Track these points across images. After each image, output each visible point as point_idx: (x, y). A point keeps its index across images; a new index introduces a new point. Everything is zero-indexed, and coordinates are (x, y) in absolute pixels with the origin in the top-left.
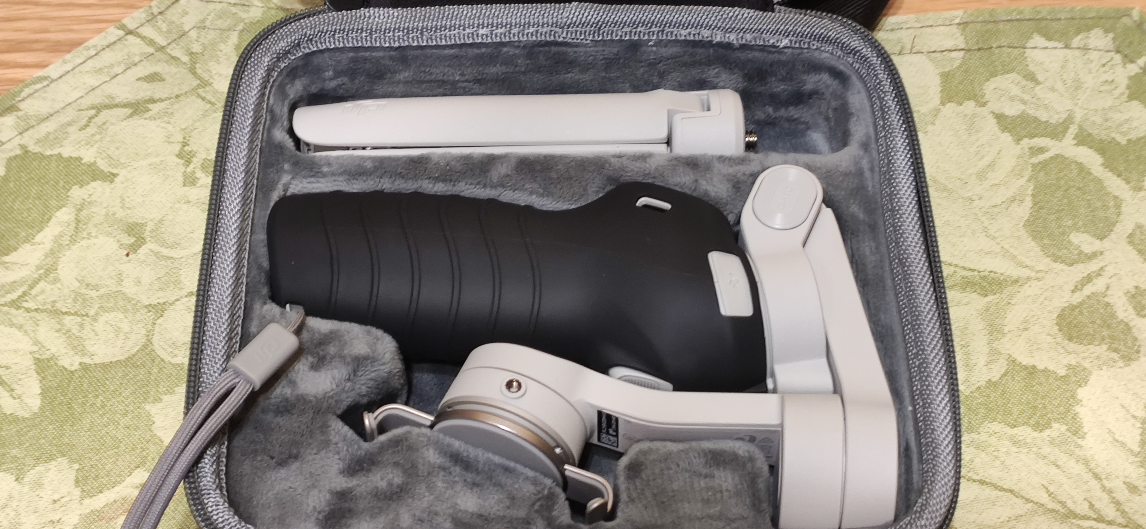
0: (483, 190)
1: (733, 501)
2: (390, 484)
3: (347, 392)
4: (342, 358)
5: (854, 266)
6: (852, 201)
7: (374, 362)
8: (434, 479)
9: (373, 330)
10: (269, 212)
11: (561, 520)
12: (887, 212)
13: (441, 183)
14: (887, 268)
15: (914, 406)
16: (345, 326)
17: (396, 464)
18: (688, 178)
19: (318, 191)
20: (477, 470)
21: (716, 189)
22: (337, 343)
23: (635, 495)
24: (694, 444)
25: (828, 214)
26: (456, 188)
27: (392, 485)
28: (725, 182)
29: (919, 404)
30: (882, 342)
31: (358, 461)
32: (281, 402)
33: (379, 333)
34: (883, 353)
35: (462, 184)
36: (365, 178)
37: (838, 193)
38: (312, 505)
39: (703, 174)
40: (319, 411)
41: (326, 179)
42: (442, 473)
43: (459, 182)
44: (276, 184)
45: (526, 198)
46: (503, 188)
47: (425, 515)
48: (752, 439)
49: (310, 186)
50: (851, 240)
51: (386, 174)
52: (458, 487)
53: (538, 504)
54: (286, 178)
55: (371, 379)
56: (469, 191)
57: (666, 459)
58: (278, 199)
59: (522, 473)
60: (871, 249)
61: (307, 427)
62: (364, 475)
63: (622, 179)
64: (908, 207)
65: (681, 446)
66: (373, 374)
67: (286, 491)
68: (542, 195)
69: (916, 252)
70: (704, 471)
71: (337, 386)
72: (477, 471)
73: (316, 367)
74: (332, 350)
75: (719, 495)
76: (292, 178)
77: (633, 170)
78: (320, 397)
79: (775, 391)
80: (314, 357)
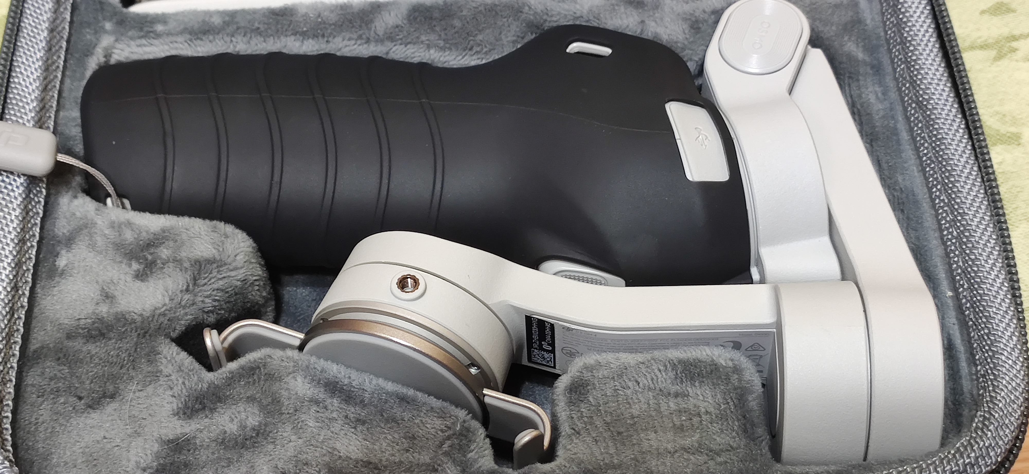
0: (365, 46)
1: (716, 427)
2: (243, 427)
3: (184, 307)
4: (178, 261)
5: (857, 117)
6: (846, 38)
7: (221, 266)
8: (303, 417)
9: (221, 225)
10: (84, 82)
11: (480, 464)
12: (895, 46)
13: (310, 40)
14: (900, 118)
15: (955, 290)
16: (185, 221)
17: (251, 399)
18: (631, 20)
19: (151, 57)
20: (362, 401)
21: (668, 31)
22: (171, 244)
23: (580, 425)
24: (657, 354)
25: (817, 55)
26: (331, 44)
27: (245, 427)
28: (680, 22)
29: (962, 286)
30: (902, 211)
31: (197, 398)
32: (94, 323)
33: (230, 229)
34: (905, 225)
35: (338, 40)
36: (211, 37)
37: (828, 28)
38: (133, 459)
39: (651, 14)
40: (146, 333)
41: (161, 40)
42: (315, 408)
43: (334, 37)
44: (94, 47)
45: (422, 54)
46: (392, 42)
47: (291, 466)
48: (737, 346)
49: (140, 50)
50: (849, 85)
51: (239, 31)
52: (337, 427)
53: (448, 443)
54: (106, 41)
55: (218, 289)
56: (347, 49)
57: (620, 376)
58: (97, 67)
59: (424, 404)
60: (877, 95)
61: (130, 355)
62: (207, 417)
63: (547, 24)
64: (924, 35)
65: (640, 357)
66: (221, 283)
67: (98, 442)
68: (443, 49)
69: (940, 91)
70: (674, 389)
71: (171, 300)
72: (363, 404)
73: (142, 276)
74: (164, 252)
75: (696, 420)
76: (116, 40)
77: (559, 14)
78: (147, 314)
79: (762, 281)
80: (140, 263)
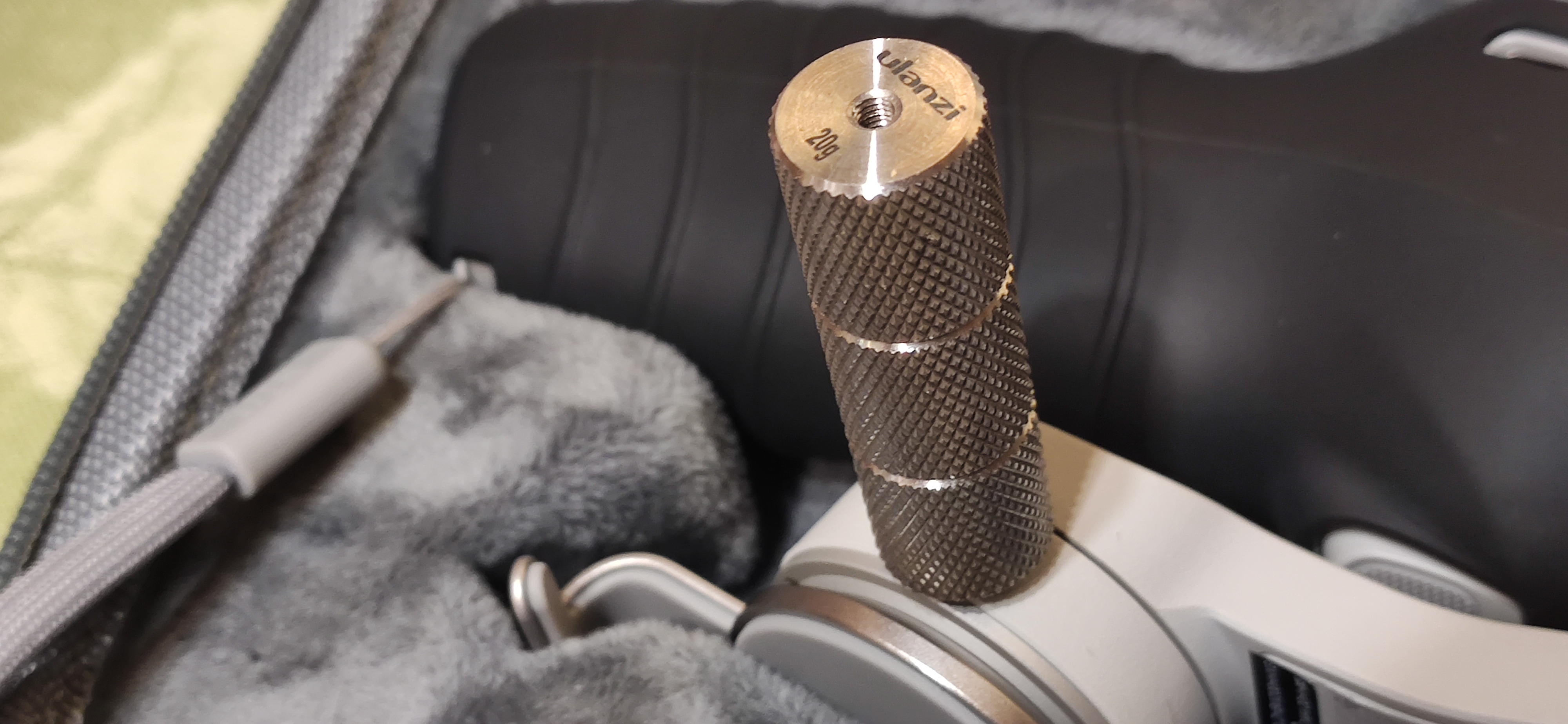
4: (534, 404)
7: (619, 428)
9: (647, 343)
22: (534, 366)
33: (661, 352)
40: (424, 544)
55: (601, 477)
61: (378, 584)
66: (611, 465)
71: (498, 482)
73: (457, 422)
74: (516, 381)
78: (438, 504)
80: (462, 397)
